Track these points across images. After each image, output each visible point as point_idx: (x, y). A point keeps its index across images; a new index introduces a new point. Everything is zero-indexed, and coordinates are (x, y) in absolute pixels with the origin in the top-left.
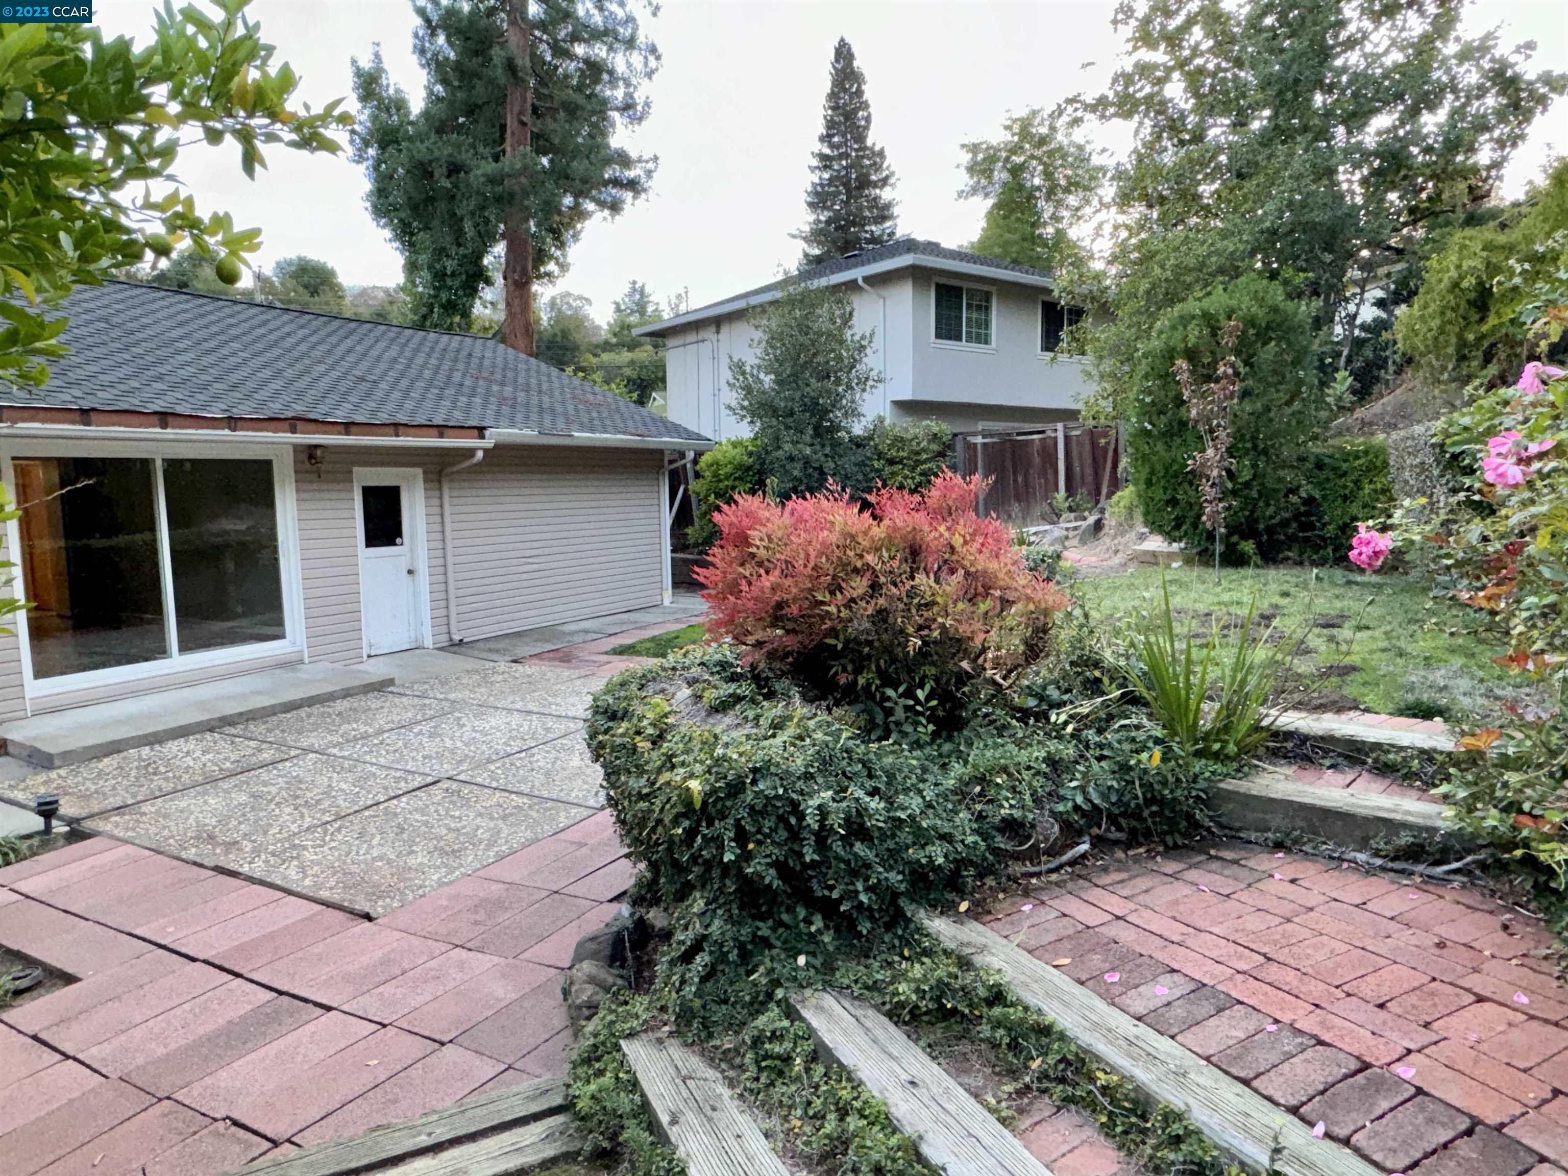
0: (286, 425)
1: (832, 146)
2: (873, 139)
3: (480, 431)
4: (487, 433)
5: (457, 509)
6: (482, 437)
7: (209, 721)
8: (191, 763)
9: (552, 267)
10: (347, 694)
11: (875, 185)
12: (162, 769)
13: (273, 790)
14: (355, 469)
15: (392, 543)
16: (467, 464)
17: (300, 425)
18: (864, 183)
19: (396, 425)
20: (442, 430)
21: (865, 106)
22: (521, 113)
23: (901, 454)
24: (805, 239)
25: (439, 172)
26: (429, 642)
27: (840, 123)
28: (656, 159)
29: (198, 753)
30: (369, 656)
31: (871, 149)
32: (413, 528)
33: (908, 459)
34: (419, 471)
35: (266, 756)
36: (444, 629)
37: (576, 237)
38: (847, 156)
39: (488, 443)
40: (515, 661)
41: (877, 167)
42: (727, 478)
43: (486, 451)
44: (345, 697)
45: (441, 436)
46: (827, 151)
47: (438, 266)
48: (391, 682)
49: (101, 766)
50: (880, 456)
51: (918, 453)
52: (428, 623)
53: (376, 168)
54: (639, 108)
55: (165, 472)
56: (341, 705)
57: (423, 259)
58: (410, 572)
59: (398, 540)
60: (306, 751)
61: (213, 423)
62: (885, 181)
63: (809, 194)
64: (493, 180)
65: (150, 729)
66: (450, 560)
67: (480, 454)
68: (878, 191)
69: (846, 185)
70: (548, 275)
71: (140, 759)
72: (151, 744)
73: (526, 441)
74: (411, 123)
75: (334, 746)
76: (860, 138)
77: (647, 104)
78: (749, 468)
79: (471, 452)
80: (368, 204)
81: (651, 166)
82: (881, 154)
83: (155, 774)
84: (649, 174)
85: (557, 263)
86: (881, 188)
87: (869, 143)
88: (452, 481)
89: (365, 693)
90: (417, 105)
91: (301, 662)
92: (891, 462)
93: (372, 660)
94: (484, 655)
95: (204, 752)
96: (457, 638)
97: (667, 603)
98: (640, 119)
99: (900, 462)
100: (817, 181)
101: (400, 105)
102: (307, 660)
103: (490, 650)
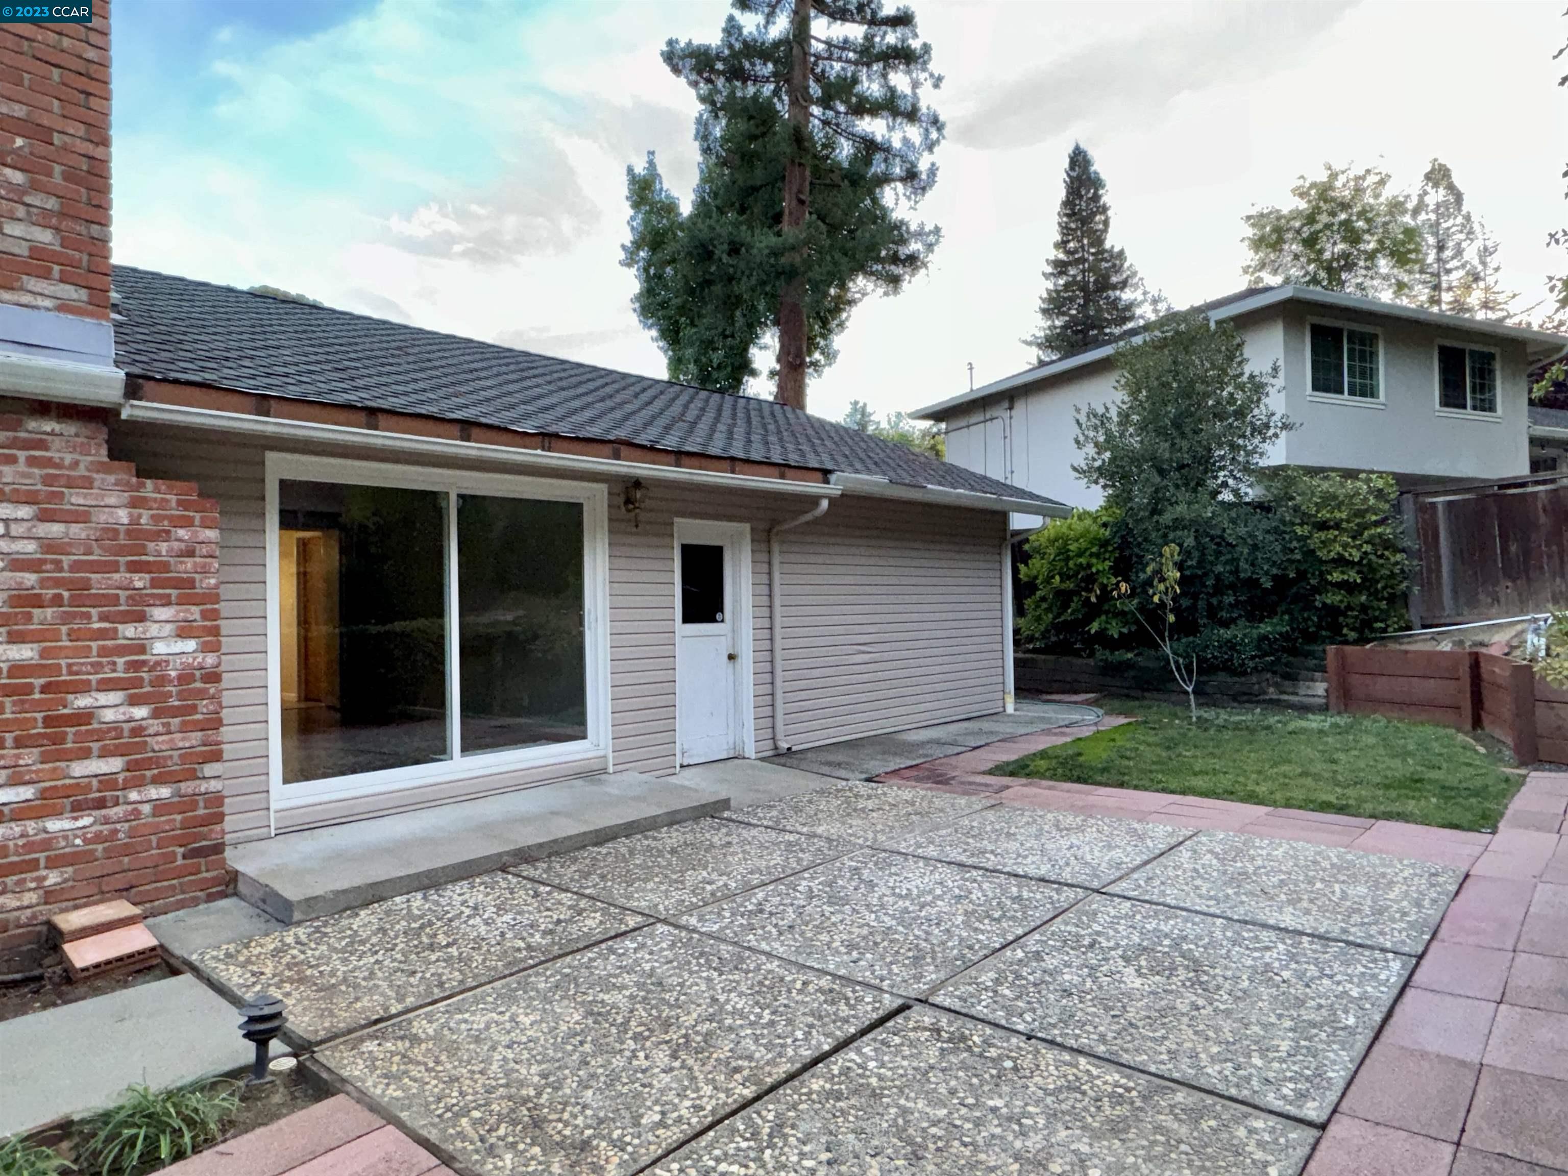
0: (608, 449)
1: (1068, 252)
2: (1112, 241)
3: (825, 474)
4: (833, 478)
5: (788, 579)
6: (827, 482)
7: (500, 855)
8: (483, 929)
9: (817, 356)
10: (673, 819)
11: (1114, 287)
12: (442, 940)
13: (618, 998)
14: (677, 520)
15: (713, 620)
16: (808, 517)
17: (624, 450)
18: (1104, 284)
19: (733, 459)
20: (783, 469)
21: (1104, 209)
22: (800, 191)
23: (1338, 515)
24: (1039, 346)
25: (721, 251)
26: (750, 751)
27: (1075, 230)
28: (937, 231)
29: (490, 912)
30: (682, 766)
31: (1111, 251)
32: (736, 601)
33: (1348, 521)
34: (746, 527)
35: (592, 922)
36: (768, 733)
37: (841, 325)
38: (1083, 260)
39: (834, 488)
40: (869, 780)
41: (1117, 269)
42: (1080, 554)
43: (832, 501)
44: (670, 824)
45: (782, 477)
46: (1062, 256)
47: (704, 360)
48: (725, 804)
49: (356, 923)
50: (1305, 518)
51: (1360, 513)
52: (750, 724)
53: (646, 270)
54: (924, 177)
55: (460, 512)
56: (672, 837)
57: (689, 352)
58: (731, 657)
59: (719, 616)
60: (652, 919)
61: (523, 438)
62: (1124, 284)
63: (1044, 300)
64: (775, 253)
65: (424, 866)
66: (779, 643)
67: (825, 504)
68: (1118, 293)
69: (1084, 287)
70: (815, 364)
71: (411, 917)
72: (424, 888)
73: (876, 491)
74: (681, 226)
75: (690, 911)
76: (1098, 241)
77: (933, 171)
78: (1104, 544)
79: (814, 500)
80: (637, 305)
81: (932, 239)
82: (1121, 253)
83: (432, 947)
84: (930, 247)
85: (823, 353)
86: (1122, 289)
87: (1107, 245)
88: (783, 542)
89: (696, 819)
90: (686, 209)
91: (604, 771)
92: (1323, 526)
93: (687, 772)
94: (826, 769)
95: (500, 909)
96: (785, 746)
97: (1010, 709)
98: (924, 189)
99: (1337, 526)
100: (1051, 287)
101: (670, 208)
102: (611, 770)
103: (829, 764)
